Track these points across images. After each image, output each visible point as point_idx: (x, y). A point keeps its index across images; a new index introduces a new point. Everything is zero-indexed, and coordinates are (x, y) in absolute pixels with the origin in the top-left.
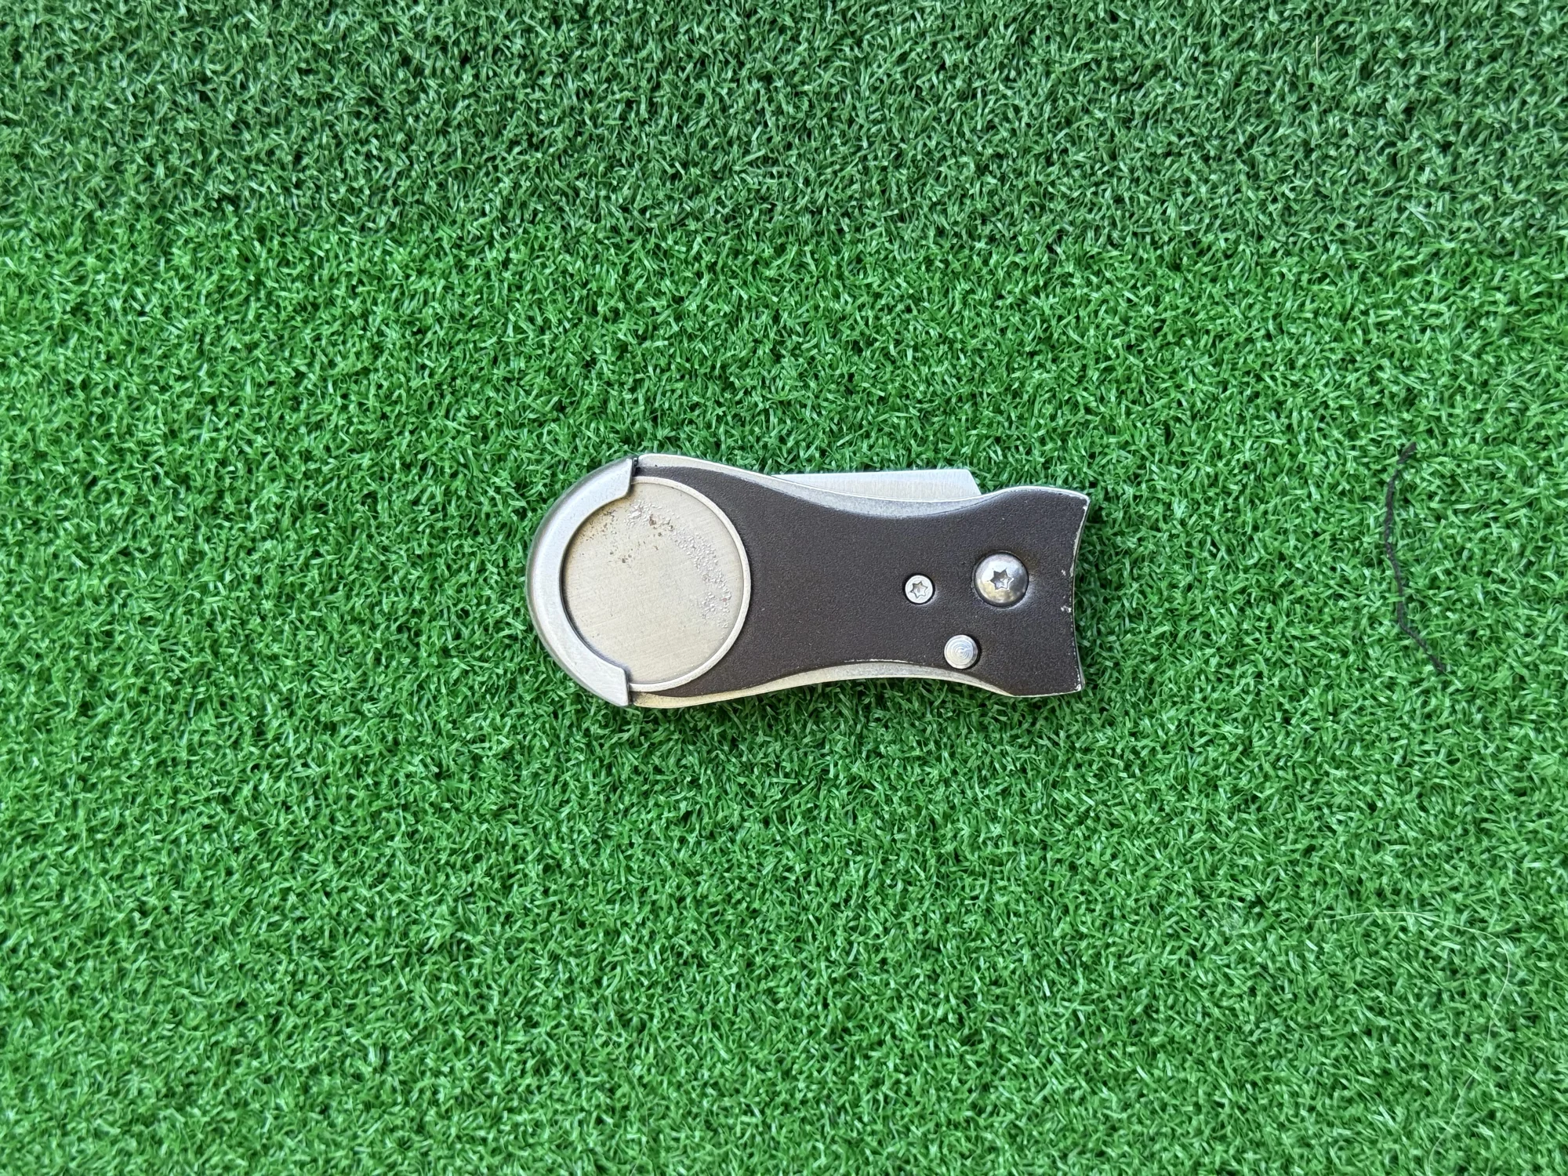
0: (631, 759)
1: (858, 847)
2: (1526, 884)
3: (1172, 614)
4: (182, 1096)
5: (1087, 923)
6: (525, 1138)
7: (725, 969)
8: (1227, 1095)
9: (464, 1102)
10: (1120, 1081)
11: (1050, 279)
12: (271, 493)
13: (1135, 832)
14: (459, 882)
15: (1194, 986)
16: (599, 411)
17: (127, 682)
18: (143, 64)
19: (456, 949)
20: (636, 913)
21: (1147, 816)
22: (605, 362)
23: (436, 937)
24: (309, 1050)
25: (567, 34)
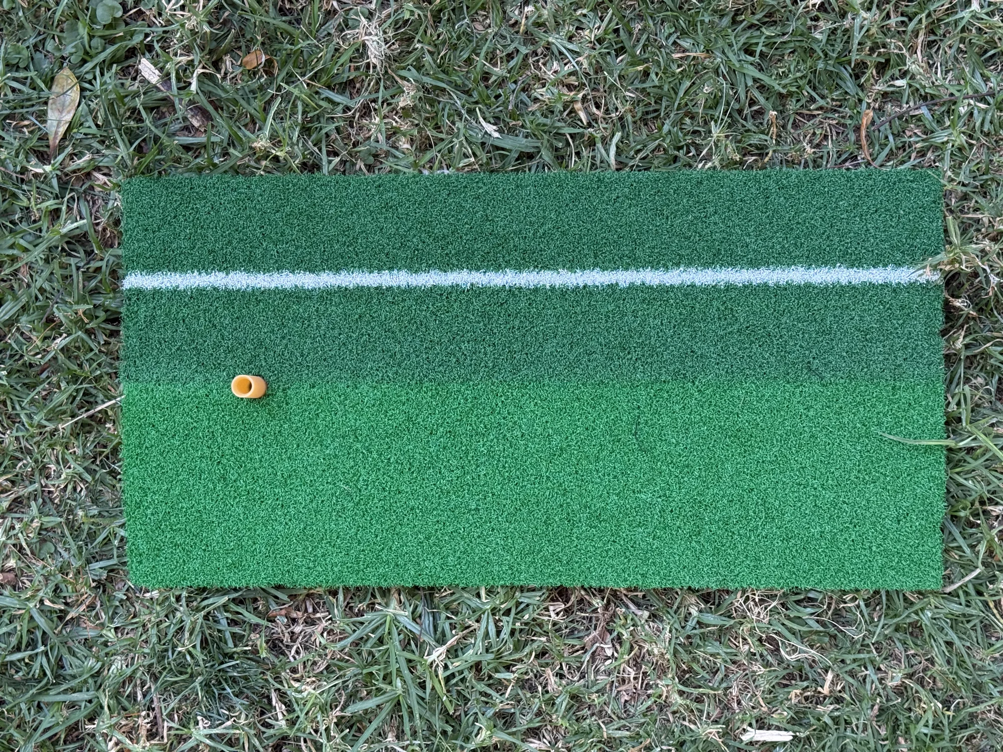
0: (507, 474)
1: (548, 489)
2: (662, 489)
3: (601, 445)
4: (427, 538)
5: (589, 500)
6: (490, 542)
7: (525, 511)
8: (614, 528)
9: (479, 537)
10: (595, 527)
11: (578, 388)
12: (441, 430)
13: (596, 483)
14: (477, 498)
15: (607, 510)
16: (499, 413)
17: (416, 464)
18: (417, 356)
19: (477, 510)
20: (509, 501)
21: (599, 480)
22: (500, 404)
23: (473, 507)
24: (450, 529)
25: (491, 348)
